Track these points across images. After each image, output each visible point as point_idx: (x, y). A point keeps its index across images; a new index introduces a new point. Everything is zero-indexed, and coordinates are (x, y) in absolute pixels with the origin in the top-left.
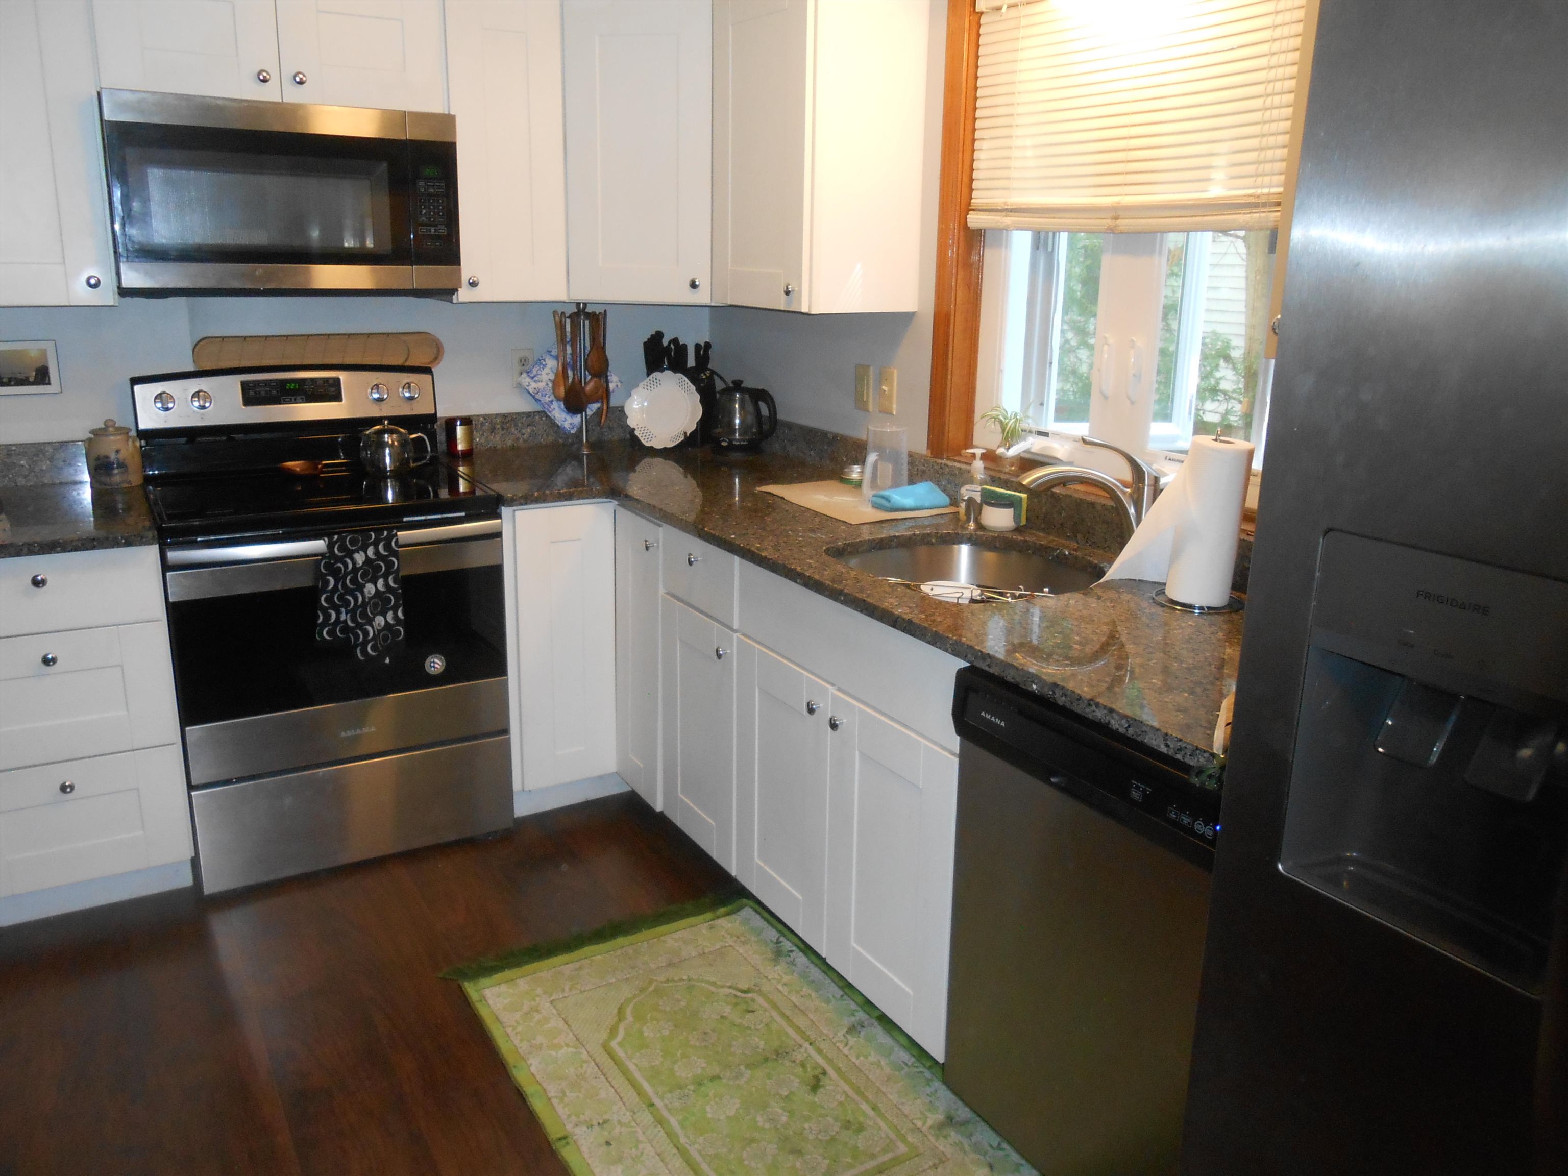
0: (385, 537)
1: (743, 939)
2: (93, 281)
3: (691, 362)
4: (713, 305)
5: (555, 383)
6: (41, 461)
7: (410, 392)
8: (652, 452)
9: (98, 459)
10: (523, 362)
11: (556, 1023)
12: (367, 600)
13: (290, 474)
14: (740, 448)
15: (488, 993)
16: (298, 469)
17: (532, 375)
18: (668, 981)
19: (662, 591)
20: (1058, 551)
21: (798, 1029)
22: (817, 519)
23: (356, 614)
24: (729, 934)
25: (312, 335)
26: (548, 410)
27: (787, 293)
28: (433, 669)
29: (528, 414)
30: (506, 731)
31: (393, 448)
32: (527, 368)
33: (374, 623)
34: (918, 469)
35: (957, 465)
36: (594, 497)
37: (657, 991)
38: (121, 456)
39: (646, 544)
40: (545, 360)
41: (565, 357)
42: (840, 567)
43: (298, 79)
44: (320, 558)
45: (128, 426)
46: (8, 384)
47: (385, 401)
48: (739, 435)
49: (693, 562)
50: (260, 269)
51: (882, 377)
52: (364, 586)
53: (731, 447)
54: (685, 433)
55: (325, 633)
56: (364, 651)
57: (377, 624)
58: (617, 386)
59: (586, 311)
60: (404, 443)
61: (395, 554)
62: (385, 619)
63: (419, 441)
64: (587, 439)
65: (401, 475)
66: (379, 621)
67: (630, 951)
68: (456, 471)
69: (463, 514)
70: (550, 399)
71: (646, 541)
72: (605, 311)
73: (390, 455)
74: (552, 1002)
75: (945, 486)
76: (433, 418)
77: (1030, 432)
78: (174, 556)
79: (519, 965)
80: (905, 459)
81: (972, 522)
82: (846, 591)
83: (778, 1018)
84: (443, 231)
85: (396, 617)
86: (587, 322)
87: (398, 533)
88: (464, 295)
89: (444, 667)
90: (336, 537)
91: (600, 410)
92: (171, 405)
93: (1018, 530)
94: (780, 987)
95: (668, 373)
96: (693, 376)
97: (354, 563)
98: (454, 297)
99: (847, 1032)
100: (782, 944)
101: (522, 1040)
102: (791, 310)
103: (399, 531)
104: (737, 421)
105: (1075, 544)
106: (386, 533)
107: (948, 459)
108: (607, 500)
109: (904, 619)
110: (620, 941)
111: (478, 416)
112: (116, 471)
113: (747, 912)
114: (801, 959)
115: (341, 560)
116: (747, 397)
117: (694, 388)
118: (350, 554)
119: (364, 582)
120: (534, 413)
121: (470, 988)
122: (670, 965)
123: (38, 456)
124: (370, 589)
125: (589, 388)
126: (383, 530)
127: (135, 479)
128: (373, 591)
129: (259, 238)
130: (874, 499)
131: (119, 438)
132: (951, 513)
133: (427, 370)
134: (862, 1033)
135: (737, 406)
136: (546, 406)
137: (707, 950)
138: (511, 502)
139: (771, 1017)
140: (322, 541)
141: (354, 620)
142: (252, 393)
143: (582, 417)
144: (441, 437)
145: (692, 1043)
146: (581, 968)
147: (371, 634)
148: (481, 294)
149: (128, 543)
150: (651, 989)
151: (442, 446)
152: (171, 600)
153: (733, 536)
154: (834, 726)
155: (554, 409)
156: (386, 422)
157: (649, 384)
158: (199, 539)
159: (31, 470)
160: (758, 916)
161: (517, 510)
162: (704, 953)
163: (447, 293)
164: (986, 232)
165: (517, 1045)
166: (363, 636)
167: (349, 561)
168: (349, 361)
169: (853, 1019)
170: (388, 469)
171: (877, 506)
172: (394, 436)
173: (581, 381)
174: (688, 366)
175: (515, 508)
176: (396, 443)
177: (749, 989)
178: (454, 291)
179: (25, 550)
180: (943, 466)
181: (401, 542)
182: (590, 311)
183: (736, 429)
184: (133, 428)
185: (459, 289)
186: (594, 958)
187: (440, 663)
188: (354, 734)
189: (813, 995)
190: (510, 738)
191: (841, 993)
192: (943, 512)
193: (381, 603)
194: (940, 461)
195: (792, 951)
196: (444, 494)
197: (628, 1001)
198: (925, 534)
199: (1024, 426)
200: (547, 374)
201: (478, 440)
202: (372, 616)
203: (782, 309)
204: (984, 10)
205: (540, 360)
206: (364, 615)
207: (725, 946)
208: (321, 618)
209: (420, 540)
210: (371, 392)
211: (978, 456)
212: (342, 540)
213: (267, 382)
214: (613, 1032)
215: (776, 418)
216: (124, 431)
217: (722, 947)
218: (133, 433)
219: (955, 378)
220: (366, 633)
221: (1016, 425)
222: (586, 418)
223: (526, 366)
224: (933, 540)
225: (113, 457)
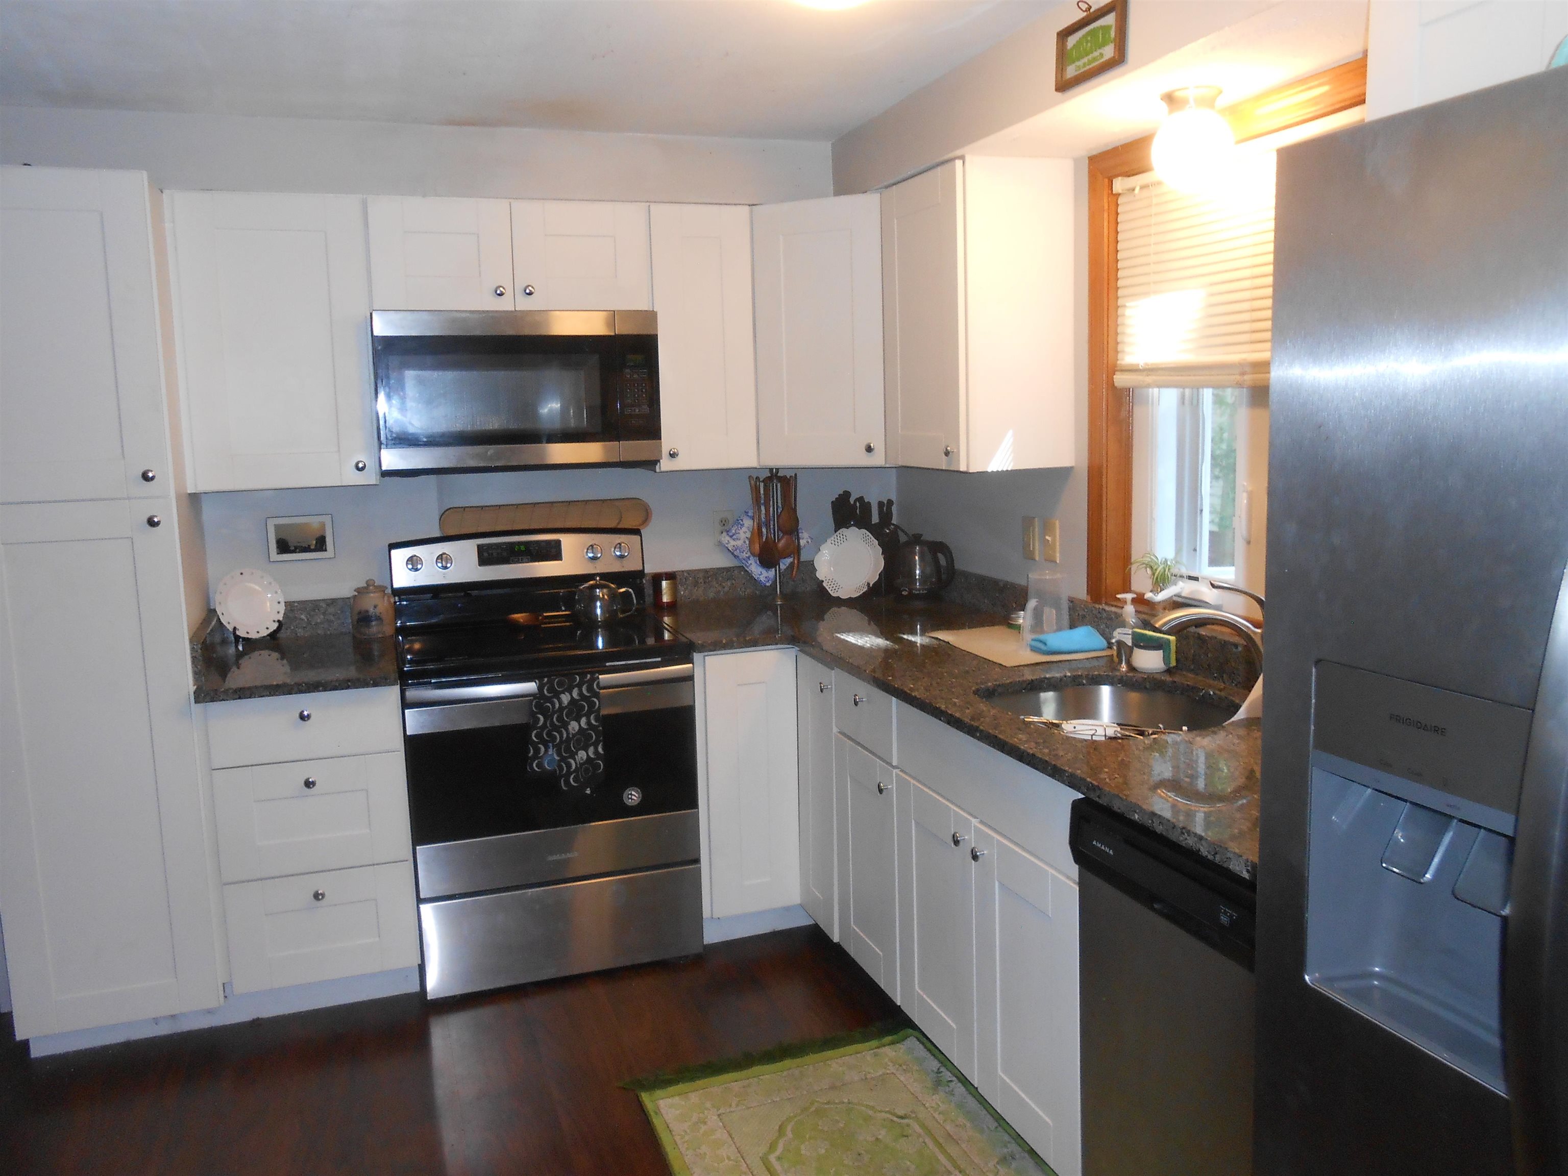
0: (589, 680)
1: (904, 1067)
2: (361, 465)
3: (875, 519)
4: (887, 466)
5: (751, 541)
6: (317, 615)
7: (620, 551)
8: (839, 602)
9: (360, 613)
10: (724, 522)
11: (721, 1134)
12: (571, 736)
13: (515, 626)
14: (918, 597)
15: (662, 1103)
16: (522, 620)
17: (731, 534)
18: (828, 1103)
19: (835, 730)
20: (1204, 691)
21: (950, 1158)
22: (975, 662)
23: (561, 748)
24: (892, 1062)
25: (538, 503)
26: (746, 565)
27: (947, 453)
28: (630, 800)
29: (727, 570)
30: (697, 861)
31: (603, 601)
32: (726, 528)
33: (576, 757)
34: (1078, 614)
35: (1113, 609)
36: (777, 644)
37: (817, 1112)
38: (378, 611)
39: (821, 687)
40: (742, 520)
41: (760, 516)
42: (983, 706)
43: (528, 291)
44: (532, 698)
45: (385, 585)
46: (294, 552)
47: (598, 560)
48: (919, 585)
49: (857, 702)
50: (491, 450)
51: (1047, 527)
52: (569, 724)
53: (912, 596)
54: (868, 584)
55: (534, 765)
56: (567, 783)
57: (579, 758)
58: (808, 542)
59: (779, 475)
60: (613, 596)
61: (596, 695)
62: (587, 754)
63: (626, 594)
64: (780, 591)
65: (611, 625)
66: (582, 755)
67: (797, 1072)
68: (662, 621)
69: (659, 659)
70: (747, 555)
71: (821, 683)
72: (796, 475)
73: (601, 607)
74: (719, 1115)
75: (1104, 631)
76: (640, 574)
77: (1182, 577)
78: (413, 694)
79: (692, 1079)
80: (1065, 606)
81: (1124, 663)
82: (981, 728)
83: (930, 1144)
84: (645, 409)
85: (596, 752)
86: (779, 485)
87: (600, 677)
88: (666, 465)
89: (640, 800)
90: (546, 679)
91: (792, 564)
92: (419, 566)
93: (1169, 671)
94: (936, 1115)
95: (854, 529)
96: (877, 531)
97: (560, 703)
98: (657, 467)
99: (998, 1163)
100: (943, 1074)
101: (687, 1149)
102: (952, 469)
103: (600, 675)
104: (918, 572)
105: (1222, 684)
106: (589, 676)
107: (1106, 604)
108: (788, 646)
109: (1028, 754)
110: (787, 1063)
111: (683, 571)
112: (374, 623)
113: (912, 1042)
114: (960, 1089)
115: (549, 700)
116: (926, 549)
117: (877, 542)
118: (557, 695)
119: (568, 720)
120: (733, 567)
121: (645, 1097)
122: (833, 1088)
123: (314, 610)
124: (574, 726)
125: (781, 544)
126: (585, 674)
127: (389, 630)
128: (577, 728)
129: (494, 423)
130: (1034, 643)
131: (376, 594)
132: (1107, 656)
133: (637, 532)
134: (1014, 1164)
135: (917, 558)
136: (744, 561)
137: (869, 1076)
138: (702, 648)
139: (924, 1142)
140: (534, 684)
141: (559, 754)
142: (486, 554)
143: (776, 571)
144: (649, 591)
145: (846, 1162)
146: (749, 1086)
147: (574, 767)
148: (680, 464)
149: (376, 684)
150: (813, 1109)
151: (649, 599)
152: (408, 733)
153: (890, 678)
154: (975, 857)
155: (751, 564)
156: (598, 578)
157: (836, 540)
158: (433, 681)
159: (309, 623)
160: (921, 1046)
161: (708, 656)
162: (866, 1078)
163: (651, 464)
164: (1134, 390)
165: (683, 1152)
166: (567, 768)
167: (556, 701)
168: (568, 525)
169: (1005, 1150)
170: (599, 620)
171: (1034, 649)
172: (605, 591)
173: (775, 539)
174: (873, 523)
175: (706, 654)
176: (606, 597)
177: (906, 1115)
178: (656, 462)
179: (296, 689)
180: (1100, 610)
181: (601, 685)
182: (782, 475)
183: (916, 579)
184: (390, 587)
185: (661, 461)
186: (762, 1077)
187: (637, 795)
188: (560, 858)
189: (968, 1125)
190: (700, 867)
191: (996, 1124)
192: (1099, 655)
193: (583, 739)
194: (1097, 606)
195: (951, 1081)
196: (651, 641)
197: (789, 1119)
198: (1076, 675)
199: (1175, 571)
200: (745, 533)
201: (682, 593)
202: (574, 750)
203: (944, 468)
204: (1120, 191)
205: (738, 520)
206: (568, 749)
207: (888, 1074)
208: (532, 751)
209: (621, 683)
210: (587, 552)
211: (1129, 601)
212: (551, 682)
213: (498, 545)
214: (772, 1147)
215: (954, 569)
216: (382, 589)
217: (884, 1074)
218: (389, 591)
219: (1110, 527)
220: (569, 766)
221: (1165, 571)
222: (779, 571)
223: (726, 526)
224: (1084, 681)
225: (371, 610)
